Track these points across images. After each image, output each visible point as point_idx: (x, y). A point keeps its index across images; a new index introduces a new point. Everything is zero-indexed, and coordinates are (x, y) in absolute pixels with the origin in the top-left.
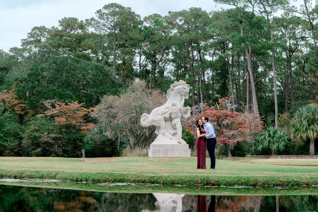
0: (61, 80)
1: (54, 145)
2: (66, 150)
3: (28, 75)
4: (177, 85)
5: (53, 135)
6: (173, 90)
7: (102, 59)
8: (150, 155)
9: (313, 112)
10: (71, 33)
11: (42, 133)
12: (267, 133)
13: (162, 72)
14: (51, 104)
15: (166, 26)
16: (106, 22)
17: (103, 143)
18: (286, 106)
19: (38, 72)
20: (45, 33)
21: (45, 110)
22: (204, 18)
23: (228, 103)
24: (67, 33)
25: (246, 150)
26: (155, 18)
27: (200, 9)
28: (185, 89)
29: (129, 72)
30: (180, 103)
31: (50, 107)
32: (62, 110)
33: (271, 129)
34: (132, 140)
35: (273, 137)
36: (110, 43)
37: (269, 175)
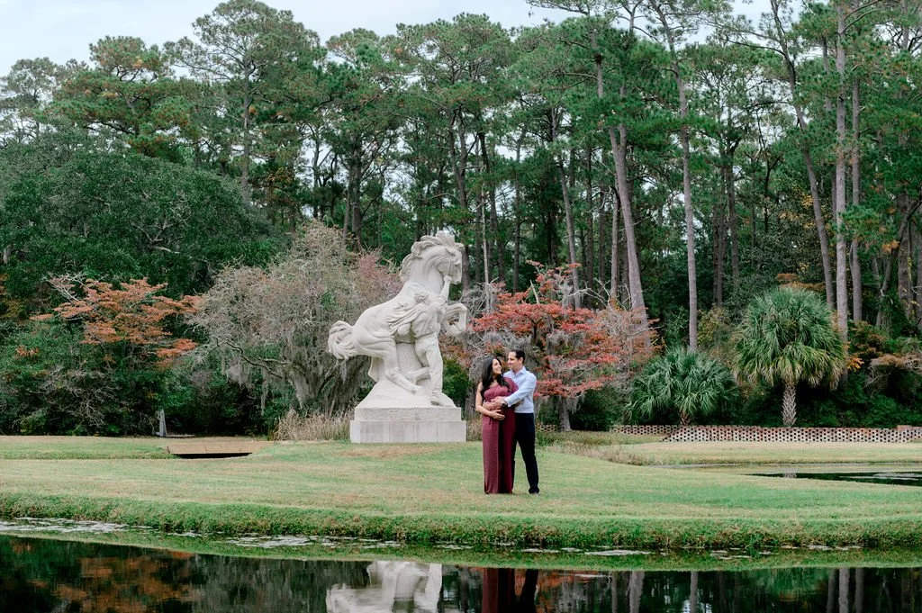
0: (101, 219)
1: (81, 399)
2: (115, 414)
3: (8, 202)
4: (431, 246)
5: (78, 374)
6: (420, 259)
7: (209, 154)
8: (355, 436)
9: (793, 309)
10: (123, 79)
11: (47, 367)
12: (669, 365)
13: (375, 191)
14: (73, 286)
15: (390, 64)
16: (224, 52)
17: (218, 393)
18: (716, 286)
19: (35, 196)
20: (50, 78)
21: (56, 304)
22: (497, 45)
23: (562, 283)
24: (113, 81)
25: (609, 413)
26: (360, 41)
27: (485, 20)
28: (453, 255)
29: (286, 191)
30: (437, 295)
31: (68, 294)
32: (104, 303)
33: (679, 354)
34: (301, 392)
35: (684, 377)
36: (232, 109)
37: (694, 515)
